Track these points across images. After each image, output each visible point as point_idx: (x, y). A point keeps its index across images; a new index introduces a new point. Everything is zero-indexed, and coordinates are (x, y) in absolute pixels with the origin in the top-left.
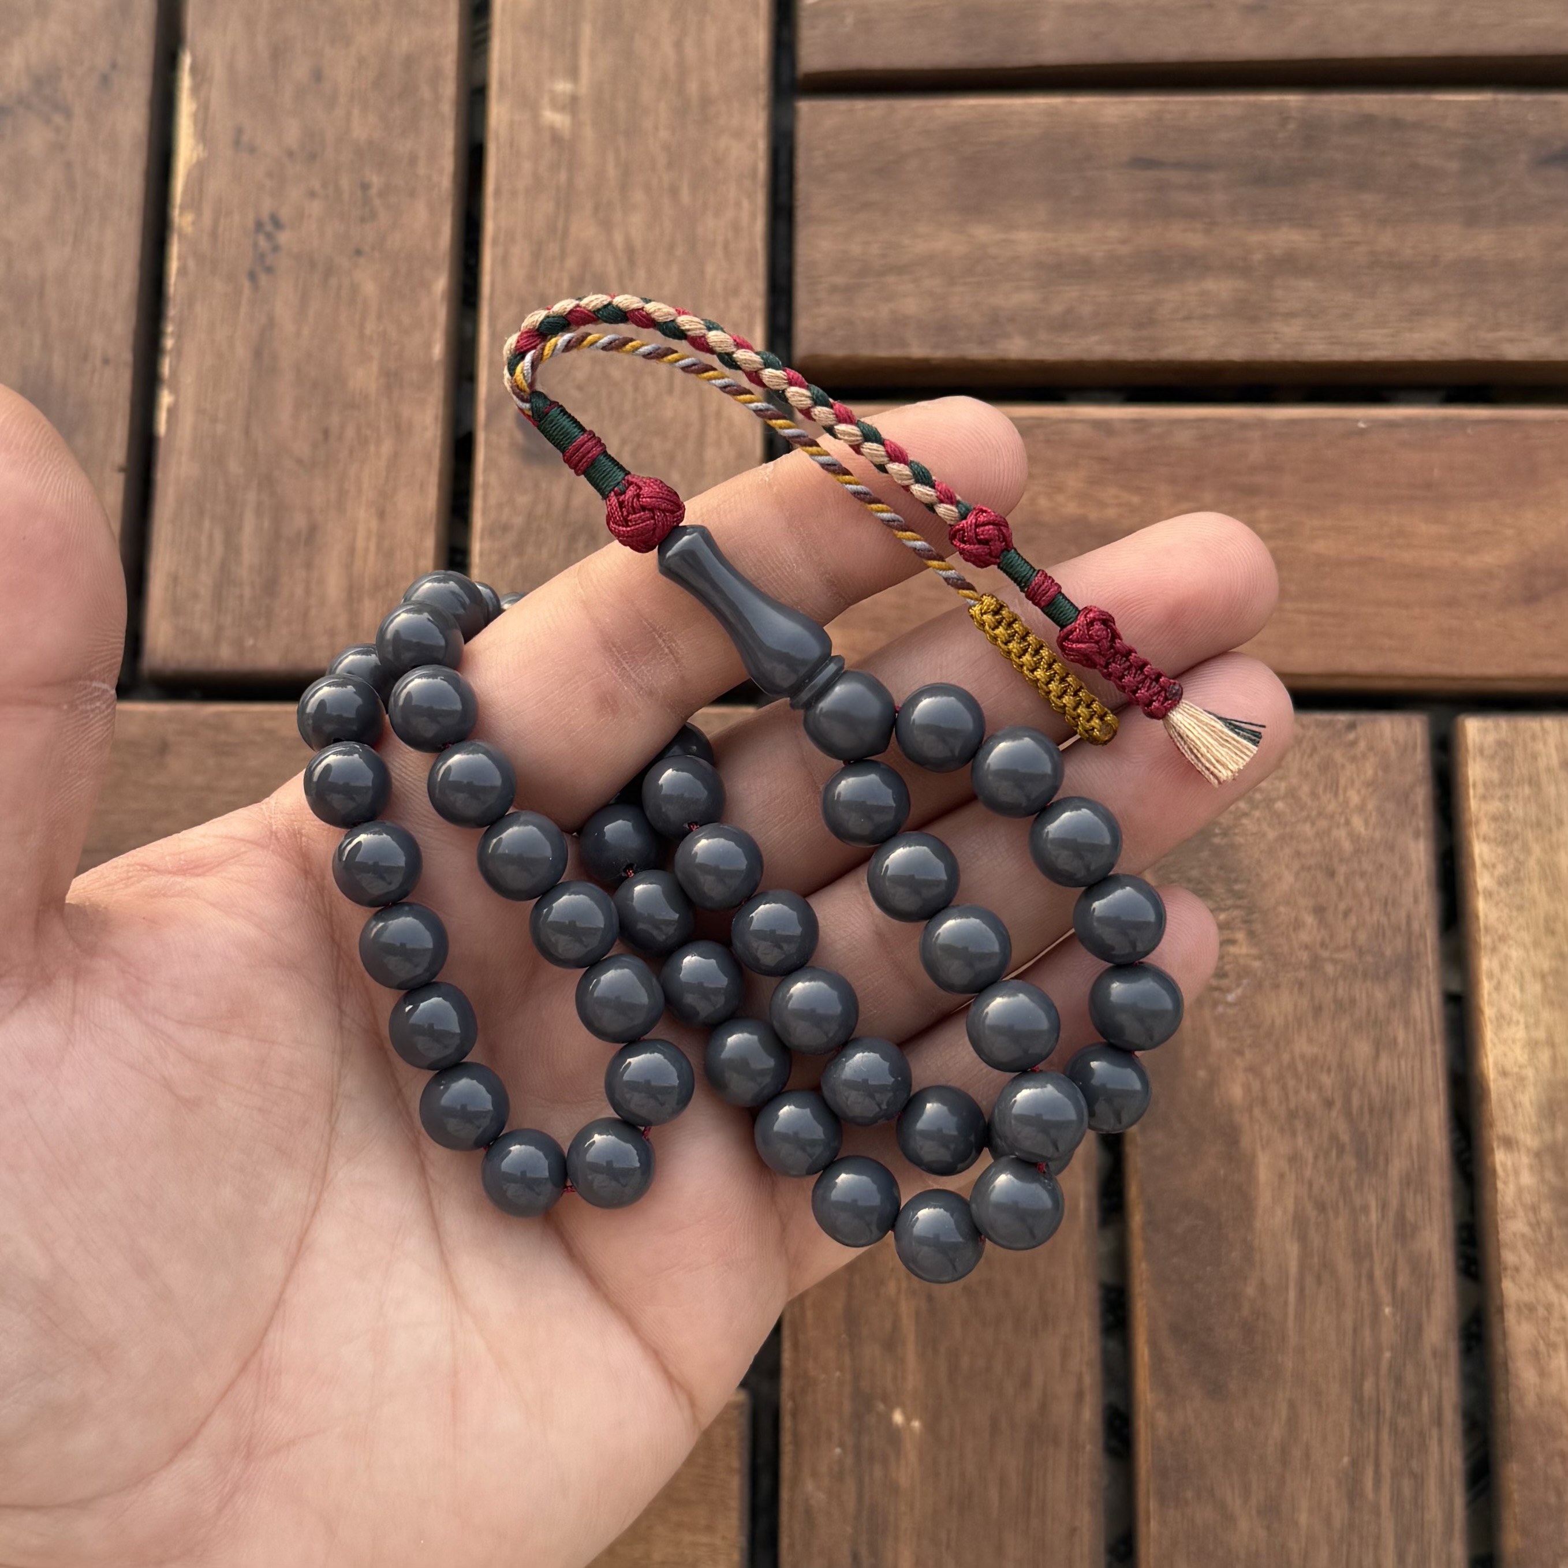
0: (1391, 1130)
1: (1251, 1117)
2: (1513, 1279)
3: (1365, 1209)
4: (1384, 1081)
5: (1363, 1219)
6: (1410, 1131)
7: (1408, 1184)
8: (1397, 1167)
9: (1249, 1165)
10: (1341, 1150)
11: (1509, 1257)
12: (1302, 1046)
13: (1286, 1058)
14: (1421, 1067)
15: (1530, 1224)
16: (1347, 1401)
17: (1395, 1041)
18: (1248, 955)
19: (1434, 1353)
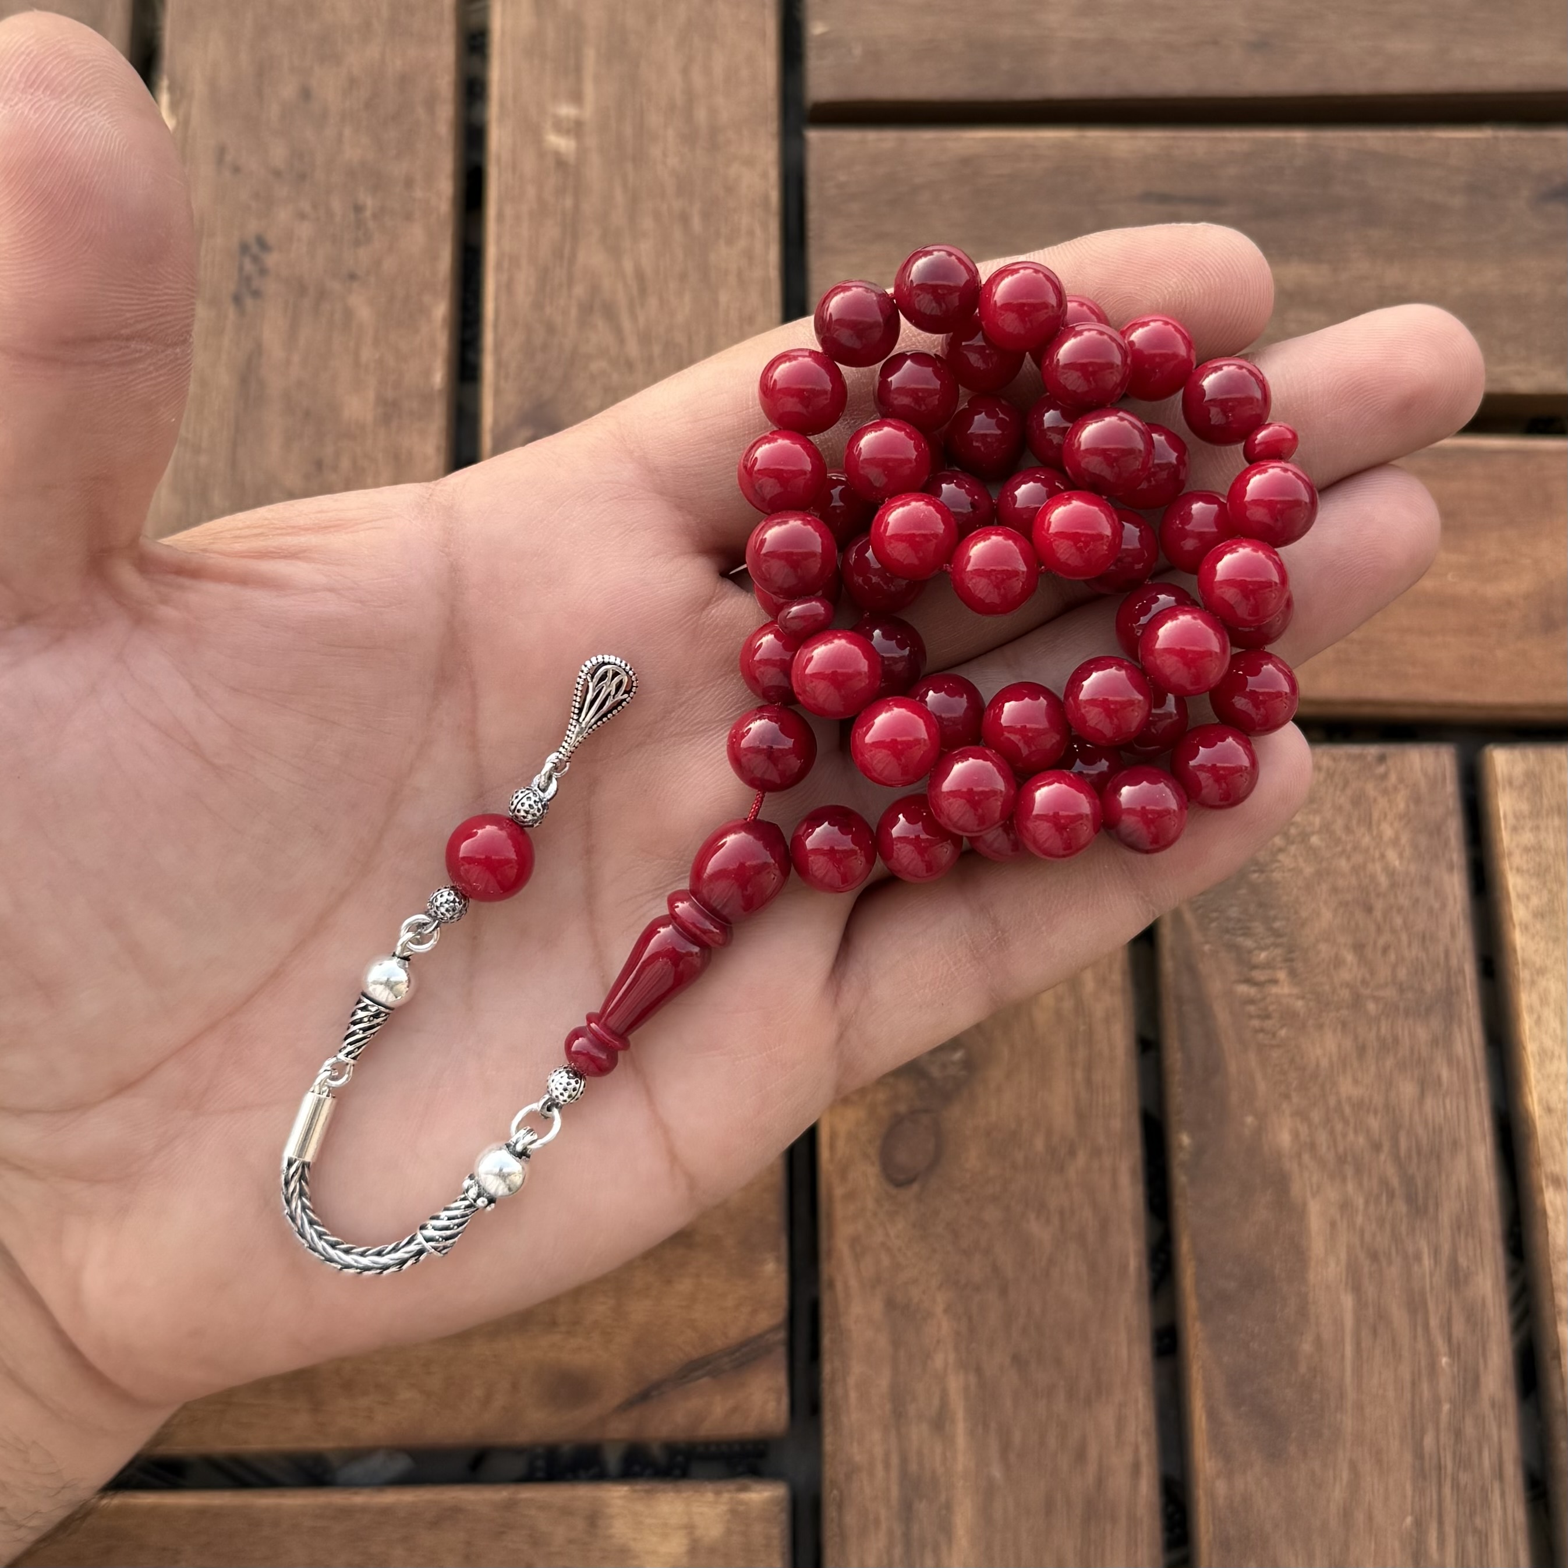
0: (1440, 1173)
1: (1300, 1164)
3: (1418, 1257)
4: (1430, 1121)
5: (1416, 1267)
6: (1459, 1174)
7: (1459, 1228)
8: (1447, 1213)
9: (1299, 1214)
10: (1391, 1195)
11: (1563, 1300)
12: (1346, 1087)
13: (1332, 1101)
14: (1467, 1108)
16: (1408, 1457)
17: (1439, 1078)
18: (1290, 995)
19: (1493, 1405)
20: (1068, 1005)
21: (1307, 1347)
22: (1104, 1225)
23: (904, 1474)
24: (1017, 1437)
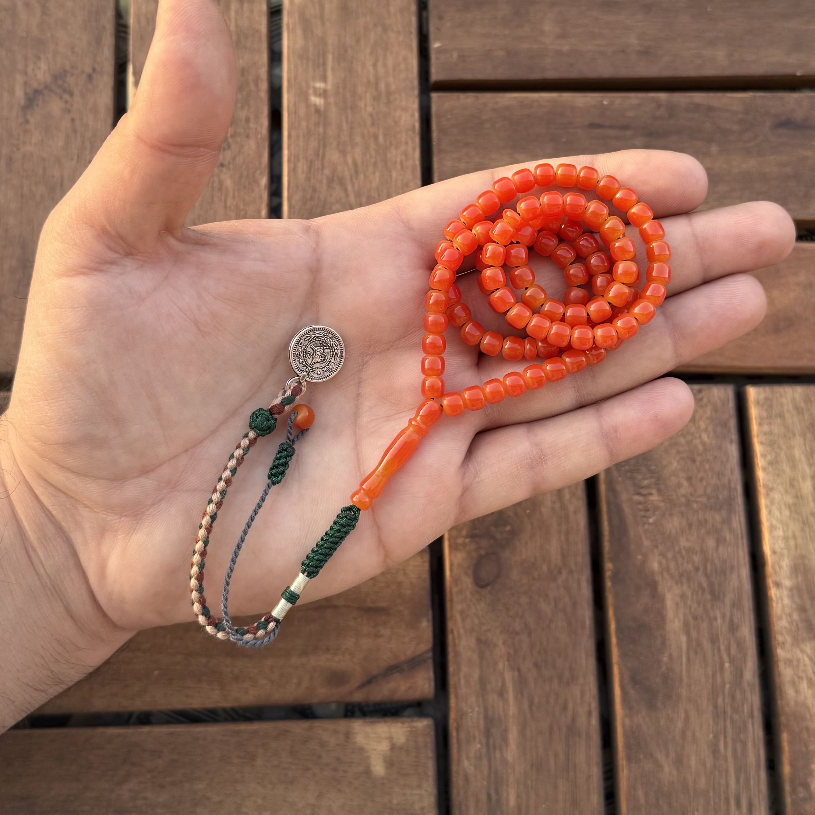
0: (725, 581)
1: (662, 577)
2: (782, 648)
3: (715, 619)
4: (721, 557)
5: (715, 623)
6: (734, 582)
7: (734, 606)
8: (729, 599)
9: (661, 600)
10: (703, 590)
11: (780, 638)
12: (683, 543)
13: (677, 548)
14: (738, 552)
15: (789, 622)
16: (711, 708)
17: (725, 539)
18: (658, 500)
19: (749, 684)
20: (557, 506)
21: (665, 659)
22: (575, 605)
23: (486, 717)
24: (536, 700)
